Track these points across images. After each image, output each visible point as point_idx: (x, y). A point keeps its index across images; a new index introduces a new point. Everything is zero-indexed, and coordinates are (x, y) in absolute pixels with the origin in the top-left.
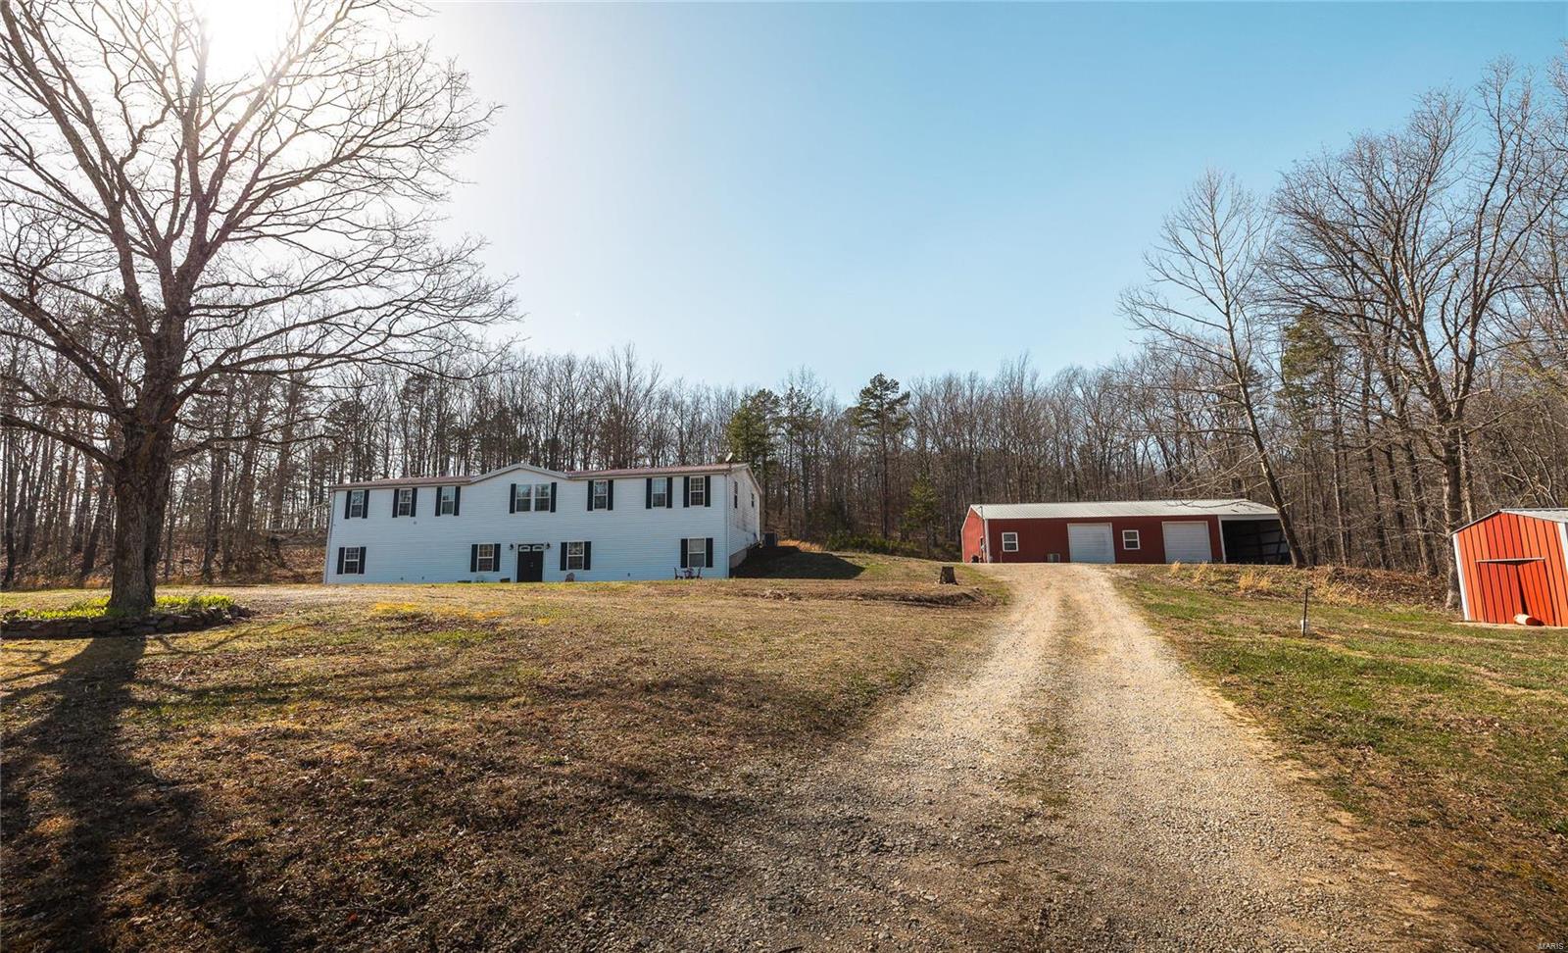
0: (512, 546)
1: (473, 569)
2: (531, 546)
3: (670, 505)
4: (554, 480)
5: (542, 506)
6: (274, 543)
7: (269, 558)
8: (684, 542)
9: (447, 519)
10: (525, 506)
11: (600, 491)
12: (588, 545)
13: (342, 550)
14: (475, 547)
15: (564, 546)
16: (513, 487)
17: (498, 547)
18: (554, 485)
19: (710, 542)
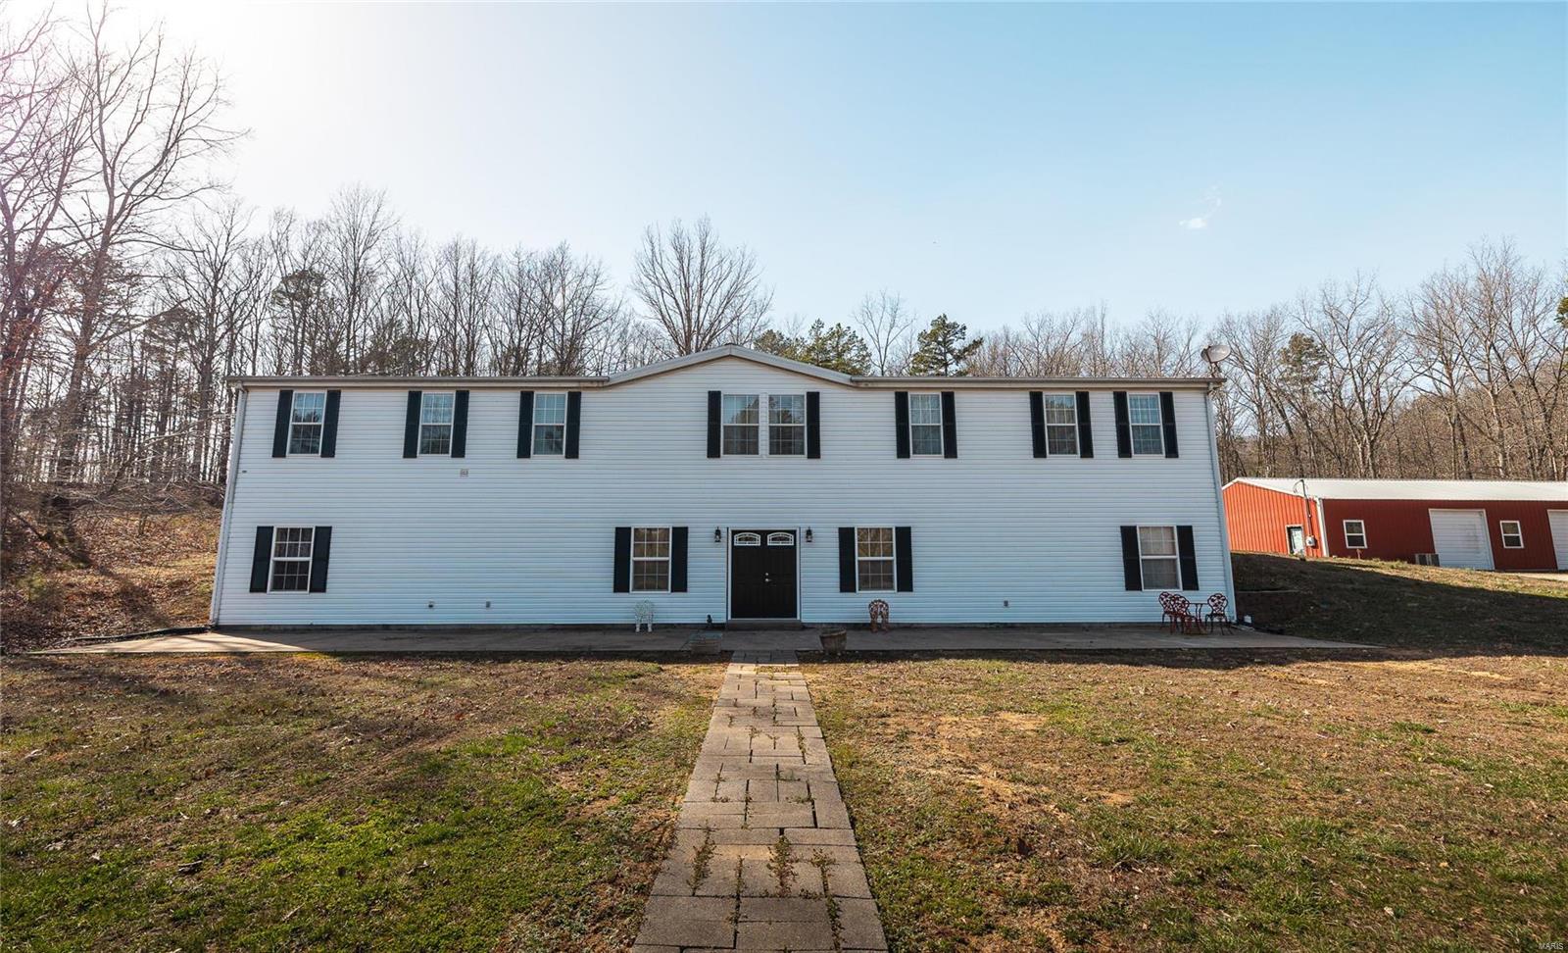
0: (718, 532)
1: (621, 585)
2: (764, 534)
3: (1087, 451)
4: (814, 387)
5: (783, 442)
6: (59, 505)
7: (49, 538)
8: (1129, 535)
9: (548, 465)
10: (745, 442)
11: (925, 414)
12: (904, 535)
13: (264, 534)
14: (622, 535)
15: (846, 536)
16: (714, 398)
17: (681, 535)
18: (813, 399)
19: (1186, 534)
